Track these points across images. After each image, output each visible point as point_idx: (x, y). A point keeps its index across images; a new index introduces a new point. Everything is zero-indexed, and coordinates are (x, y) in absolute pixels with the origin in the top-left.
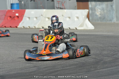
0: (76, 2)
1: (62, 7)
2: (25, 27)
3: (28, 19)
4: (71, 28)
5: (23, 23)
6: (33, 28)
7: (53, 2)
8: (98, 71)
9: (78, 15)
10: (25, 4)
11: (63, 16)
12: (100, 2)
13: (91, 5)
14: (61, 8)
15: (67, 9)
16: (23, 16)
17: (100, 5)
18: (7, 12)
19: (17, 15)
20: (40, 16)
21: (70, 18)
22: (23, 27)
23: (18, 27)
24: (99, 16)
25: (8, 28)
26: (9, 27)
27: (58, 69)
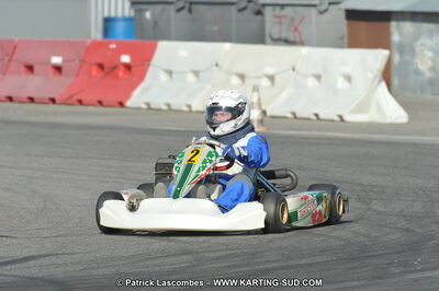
0: (345, 22)
1: (292, 39)
2: (153, 106)
3: (164, 77)
4: (321, 116)
5: (147, 89)
6: (181, 111)
7: (259, 17)
8: (416, 275)
9: (348, 70)
10: (156, 22)
11: (294, 70)
12: (431, 26)
13: (401, 34)
14: (287, 42)
15: (311, 45)
16: (148, 66)
17: (431, 34)
18: (88, 48)
19: (125, 59)
20: (211, 67)
21: (318, 77)
22: (144, 106)
23: (129, 103)
24: (429, 75)
25: (91, 108)
26: (93, 105)
27: (267, 266)
